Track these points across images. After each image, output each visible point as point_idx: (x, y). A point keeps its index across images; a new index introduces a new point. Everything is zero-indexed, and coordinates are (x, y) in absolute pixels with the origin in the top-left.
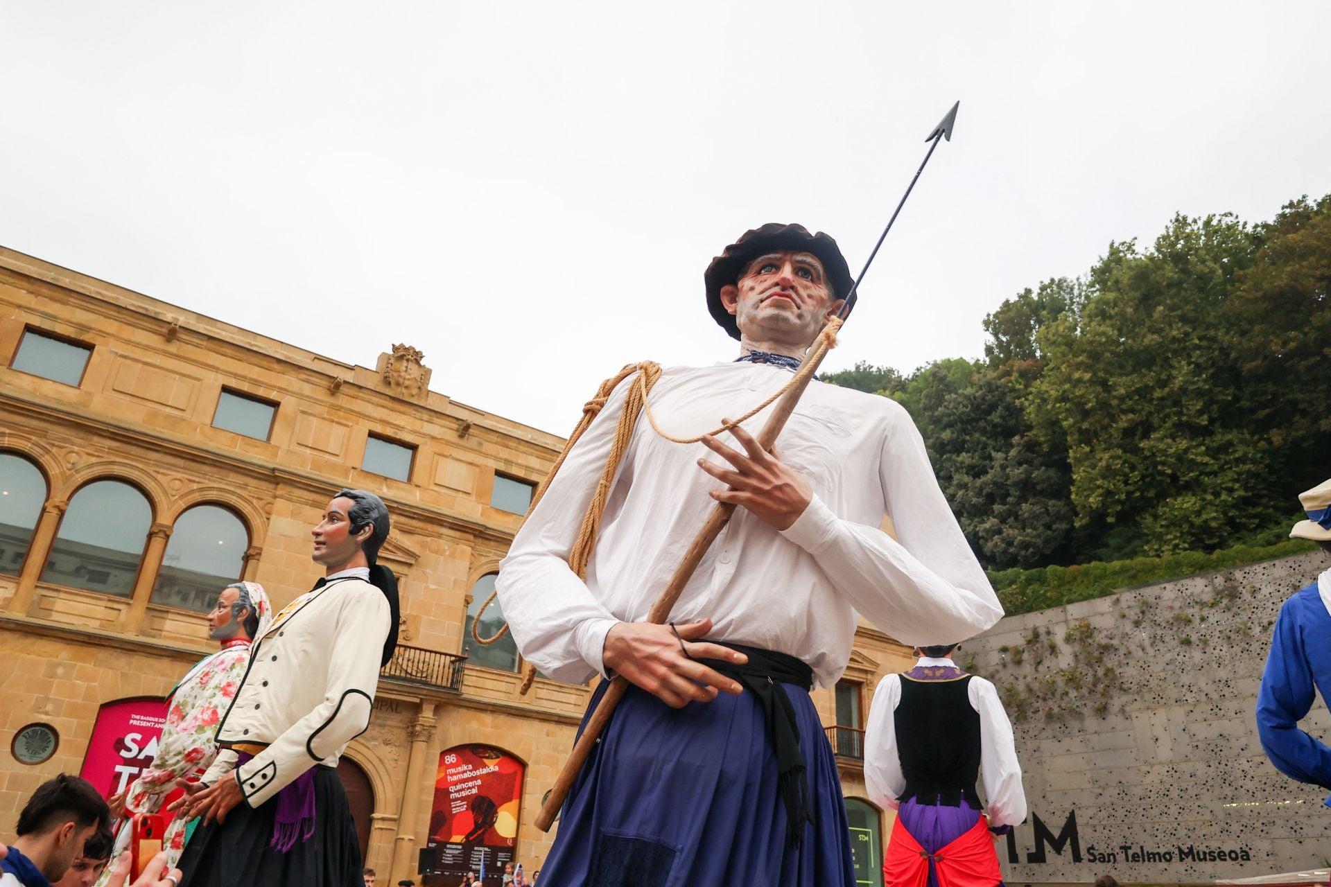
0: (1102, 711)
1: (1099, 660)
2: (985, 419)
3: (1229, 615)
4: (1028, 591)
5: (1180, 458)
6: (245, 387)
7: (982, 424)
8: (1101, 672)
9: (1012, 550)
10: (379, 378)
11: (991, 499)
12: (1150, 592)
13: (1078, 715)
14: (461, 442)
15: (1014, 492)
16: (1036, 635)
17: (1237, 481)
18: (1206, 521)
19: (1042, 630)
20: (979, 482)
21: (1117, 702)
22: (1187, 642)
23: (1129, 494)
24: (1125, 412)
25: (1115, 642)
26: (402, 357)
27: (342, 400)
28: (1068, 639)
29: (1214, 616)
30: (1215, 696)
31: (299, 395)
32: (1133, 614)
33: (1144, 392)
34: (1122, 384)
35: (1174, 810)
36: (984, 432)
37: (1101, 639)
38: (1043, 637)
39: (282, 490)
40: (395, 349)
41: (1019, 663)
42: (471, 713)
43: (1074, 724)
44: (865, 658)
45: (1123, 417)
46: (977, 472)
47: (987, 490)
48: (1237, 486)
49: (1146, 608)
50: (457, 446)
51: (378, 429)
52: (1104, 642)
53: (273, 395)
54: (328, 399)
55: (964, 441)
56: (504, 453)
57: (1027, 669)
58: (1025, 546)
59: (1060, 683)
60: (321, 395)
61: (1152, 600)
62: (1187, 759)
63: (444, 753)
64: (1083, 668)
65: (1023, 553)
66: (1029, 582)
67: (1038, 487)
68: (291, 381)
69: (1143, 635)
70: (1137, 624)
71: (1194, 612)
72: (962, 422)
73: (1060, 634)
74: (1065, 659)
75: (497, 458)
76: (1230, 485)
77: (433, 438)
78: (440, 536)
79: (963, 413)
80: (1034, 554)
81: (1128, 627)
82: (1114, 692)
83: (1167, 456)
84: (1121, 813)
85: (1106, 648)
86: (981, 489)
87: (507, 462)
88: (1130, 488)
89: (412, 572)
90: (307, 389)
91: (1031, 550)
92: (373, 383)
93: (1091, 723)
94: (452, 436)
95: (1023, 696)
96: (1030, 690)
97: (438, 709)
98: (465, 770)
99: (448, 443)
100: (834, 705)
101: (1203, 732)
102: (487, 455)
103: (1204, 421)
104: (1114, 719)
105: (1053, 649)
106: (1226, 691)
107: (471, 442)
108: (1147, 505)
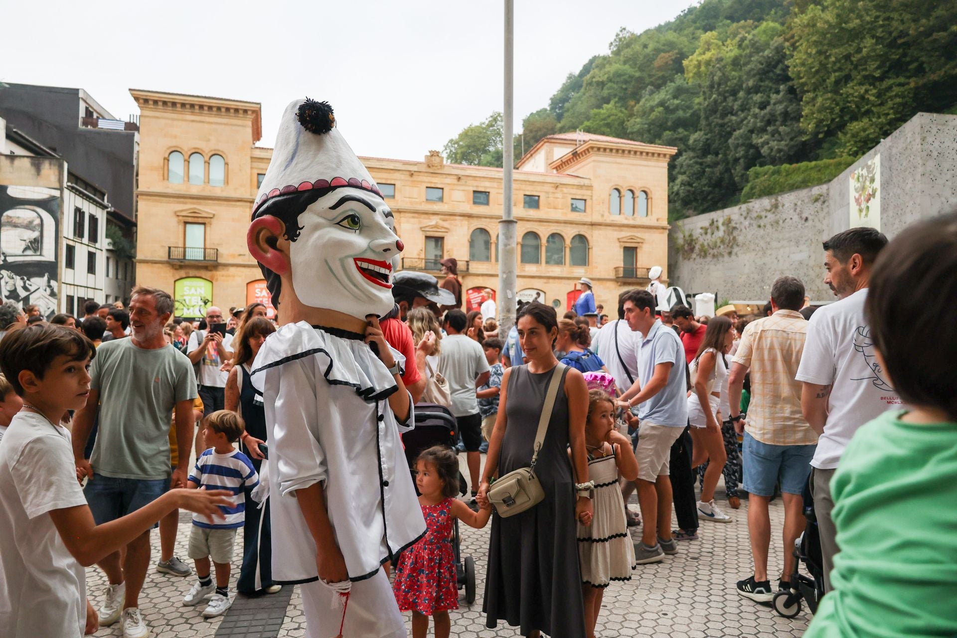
0: (730, 253)
1: (732, 233)
2: (773, 71)
3: (773, 215)
4: (772, 179)
5: (862, 97)
6: (384, 182)
7: (771, 74)
8: (732, 238)
9: (773, 154)
10: (425, 166)
11: (769, 123)
12: (750, 205)
13: (723, 256)
14: (459, 183)
15: (780, 119)
16: (713, 222)
17: (892, 108)
18: (868, 135)
19: (715, 220)
20: (763, 112)
21: (736, 249)
22: (759, 226)
23: (833, 120)
24: (835, 71)
25: (738, 226)
26: (432, 156)
27: (415, 178)
28: (723, 224)
29: (770, 215)
30: (764, 248)
31: (401, 180)
32: (744, 214)
33: (848, 57)
34: (836, 53)
35: (746, 291)
36: (771, 79)
37: (733, 224)
38: (715, 223)
39: (402, 215)
40: (430, 152)
41: (706, 233)
42: (475, 277)
43: (721, 259)
44: (638, 237)
45: (833, 74)
46: (762, 106)
47: (766, 118)
48: (891, 111)
49: (749, 211)
50: (457, 185)
51: (429, 185)
52: (734, 225)
53: (393, 182)
54: (411, 179)
55: (760, 86)
56: (475, 183)
57: (709, 236)
58: (780, 151)
59: (719, 241)
60: (408, 178)
61: (751, 208)
62: (753, 273)
63: (467, 290)
64: (726, 236)
65: (778, 155)
66: (773, 173)
67: (792, 116)
68: (397, 175)
69: (747, 223)
70: (745, 218)
71: (763, 214)
72: (760, 74)
73: (721, 221)
74: (721, 233)
75: (473, 186)
76: (886, 112)
77: (449, 184)
78: (456, 220)
79: (760, 69)
80: (784, 155)
81: (742, 219)
82: (735, 246)
83: (853, 97)
84: (731, 293)
85: (735, 228)
86: (764, 117)
87: (477, 186)
88: (834, 116)
89: (448, 234)
90: (403, 177)
91: (782, 153)
92: (424, 168)
93: (726, 257)
94: (455, 181)
95: (706, 247)
96: (708, 245)
97: (463, 277)
98: (476, 295)
99: (454, 184)
100: (622, 257)
101: (759, 262)
102: (469, 186)
103: (877, 74)
104: (733, 257)
105: (718, 228)
106: (768, 247)
107: (462, 182)
108: (842, 126)
